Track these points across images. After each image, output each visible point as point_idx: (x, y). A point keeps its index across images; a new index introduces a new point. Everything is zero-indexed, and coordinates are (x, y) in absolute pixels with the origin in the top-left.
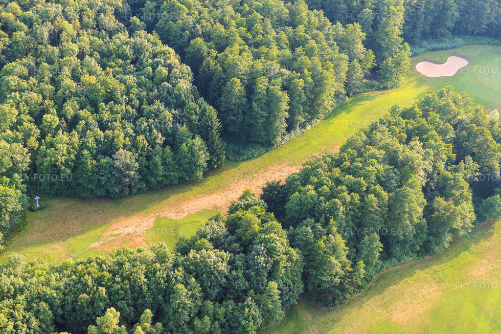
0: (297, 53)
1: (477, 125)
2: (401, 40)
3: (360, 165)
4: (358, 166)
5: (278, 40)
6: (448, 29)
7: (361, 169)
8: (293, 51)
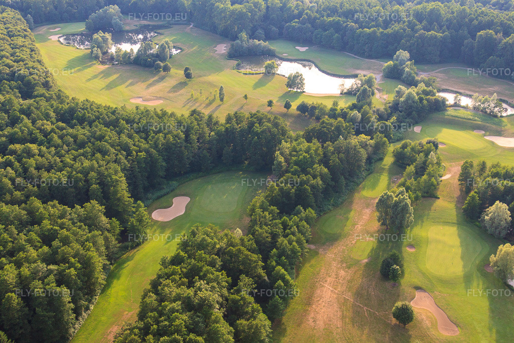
0: (54, 246)
1: (233, 246)
2: (132, 200)
3: (166, 323)
4: (166, 324)
5: (29, 241)
6: (162, 177)
7: (170, 326)
8: (50, 246)
